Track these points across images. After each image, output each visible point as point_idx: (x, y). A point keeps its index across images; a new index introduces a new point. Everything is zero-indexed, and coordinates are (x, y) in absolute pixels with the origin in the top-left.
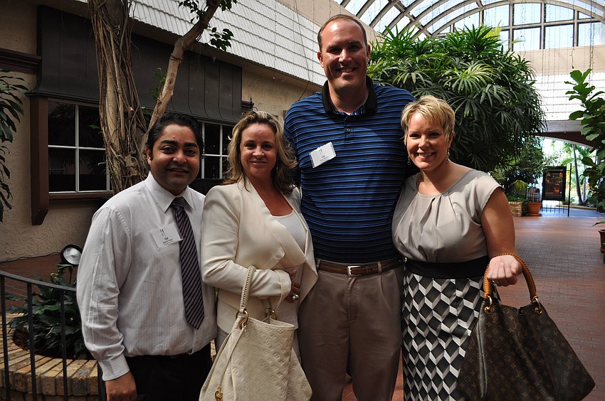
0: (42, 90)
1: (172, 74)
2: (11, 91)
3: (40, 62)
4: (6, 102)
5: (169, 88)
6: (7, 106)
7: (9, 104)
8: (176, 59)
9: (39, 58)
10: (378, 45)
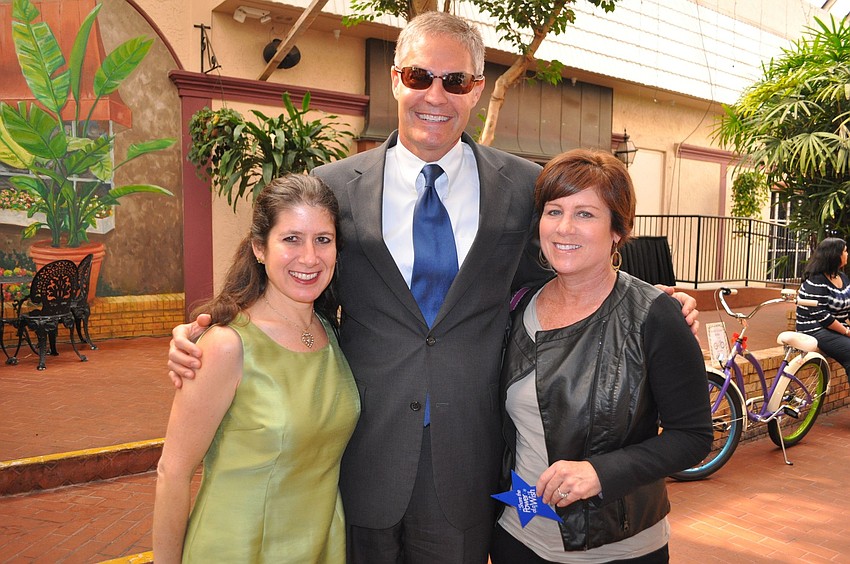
0: (370, 134)
1: (493, 117)
2: (338, 139)
3: (368, 102)
4: (333, 150)
5: (489, 133)
6: (334, 155)
7: (336, 152)
8: (497, 99)
9: (367, 98)
10: (805, 45)
